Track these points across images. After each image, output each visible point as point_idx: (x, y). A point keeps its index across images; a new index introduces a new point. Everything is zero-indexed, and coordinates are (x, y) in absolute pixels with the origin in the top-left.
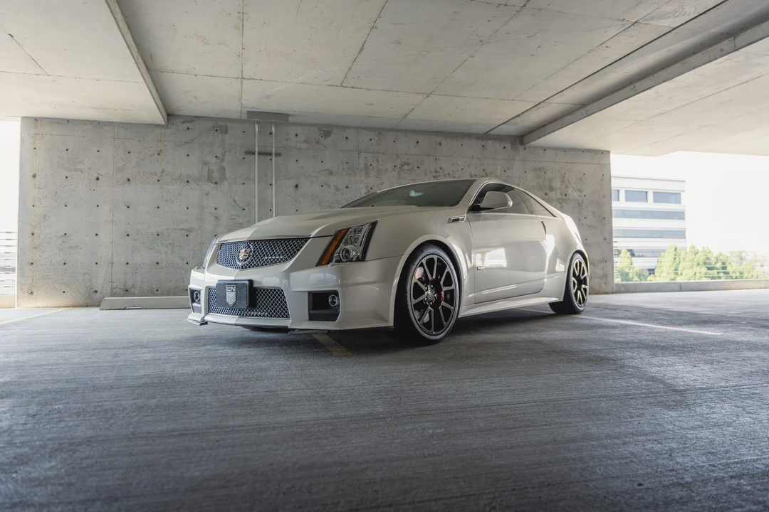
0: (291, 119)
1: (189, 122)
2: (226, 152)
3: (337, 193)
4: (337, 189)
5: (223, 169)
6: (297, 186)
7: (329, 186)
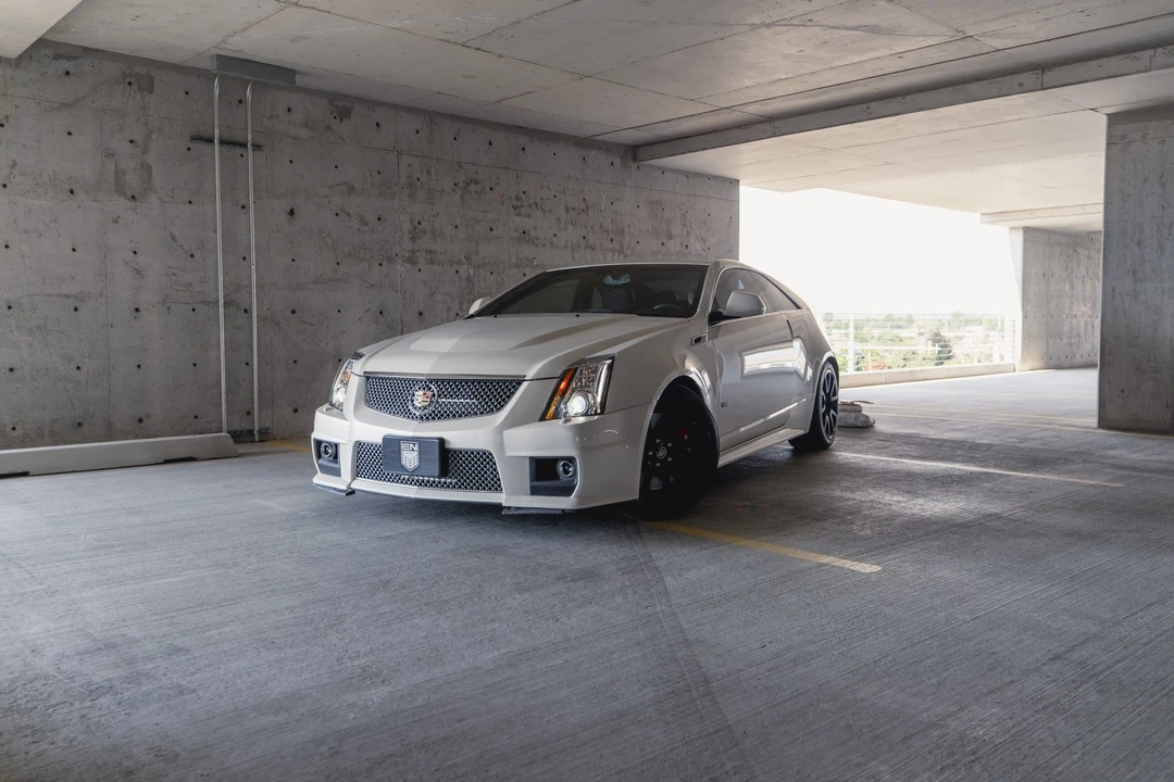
0: (299, 80)
1: (69, 58)
2: (151, 132)
3: (363, 228)
4: (363, 222)
5: (147, 168)
6: (292, 212)
7: (349, 215)
